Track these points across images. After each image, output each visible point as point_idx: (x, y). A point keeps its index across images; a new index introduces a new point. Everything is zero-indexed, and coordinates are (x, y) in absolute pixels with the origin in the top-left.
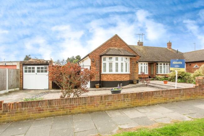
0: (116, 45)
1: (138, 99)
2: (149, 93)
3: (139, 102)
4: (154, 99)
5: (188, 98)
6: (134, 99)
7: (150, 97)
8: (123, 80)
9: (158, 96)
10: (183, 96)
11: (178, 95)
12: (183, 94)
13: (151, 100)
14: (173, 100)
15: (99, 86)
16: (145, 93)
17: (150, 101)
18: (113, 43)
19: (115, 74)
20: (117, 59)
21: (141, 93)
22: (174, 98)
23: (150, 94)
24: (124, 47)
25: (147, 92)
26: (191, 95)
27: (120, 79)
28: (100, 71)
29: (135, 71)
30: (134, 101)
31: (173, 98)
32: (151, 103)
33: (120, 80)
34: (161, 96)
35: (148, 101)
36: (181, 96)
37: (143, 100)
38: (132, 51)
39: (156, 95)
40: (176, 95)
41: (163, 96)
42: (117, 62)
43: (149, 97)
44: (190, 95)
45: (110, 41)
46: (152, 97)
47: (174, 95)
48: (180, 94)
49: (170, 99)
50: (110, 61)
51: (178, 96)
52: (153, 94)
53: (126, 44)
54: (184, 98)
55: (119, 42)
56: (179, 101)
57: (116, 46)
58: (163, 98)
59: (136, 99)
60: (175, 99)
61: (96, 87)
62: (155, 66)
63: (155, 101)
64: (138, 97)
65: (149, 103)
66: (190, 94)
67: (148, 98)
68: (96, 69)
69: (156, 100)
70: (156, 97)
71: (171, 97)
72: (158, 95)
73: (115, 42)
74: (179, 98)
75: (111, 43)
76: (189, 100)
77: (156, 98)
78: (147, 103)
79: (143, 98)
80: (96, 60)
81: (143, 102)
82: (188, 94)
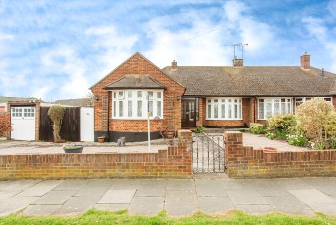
0: (138, 70)
1: (30, 166)
2: (51, 157)
3: (30, 172)
4: (62, 168)
5: (140, 172)
6: (23, 165)
7: (52, 165)
8: (141, 131)
9: (71, 165)
10: (127, 168)
11: (114, 165)
12: (127, 164)
13: (54, 170)
14: (102, 174)
15: (103, 140)
16: (44, 157)
17: (52, 172)
18: (132, 67)
19: (126, 121)
20: (139, 95)
21: (36, 156)
22: (105, 171)
23: (53, 158)
24: (153, 72)
25: (47, 155)
26: (148, 167)
27: (134, 128)
28: (109, 115)
29: (174, 115)
30: (22, 169)
31: (102, 171)
32: (54, 175)
33: (134, 131)
34: (76, 165)
35: (48, 172)
36: (123, 168)
37: (39, 169)
38: (168, 79)
39: (64, 162)
40: (110, 165)
41: (79, 165)
42: (140, 99)
43: (50, 165)
44: (144, 167)
45: (126, 65)
46: (56, 165)
47: (106, 164)
48: (118, 164)
49: (97, 171)
50: (120, 98)
51: (114, 168)
52: (58, 158)
53: (156, 68)
54: (127, 172)
55: (142, 65)
56: (115, 178)
57: (137, 73)
58: (80, 168)
59: (25, 165)
60: (108, 173)
61: (99, 140)
62: (253, 105)
63: (64, 173)
64: (30, 162)
65: (50, 175)
66: (145, 165)
67: (48, 165)
68: (102, 111)
69: (65, 171)
70: (65, 165)
71: (98, 168)
72: (70, 162)
73: (135, 66)
74: (117, 171)
75: (129, 68)
76: (143, 178)
77: (66, 168)
78: (46, 175)
79: (40, 165)
80: (103, 96)
81: (39, 172)
82: (139, 165)
